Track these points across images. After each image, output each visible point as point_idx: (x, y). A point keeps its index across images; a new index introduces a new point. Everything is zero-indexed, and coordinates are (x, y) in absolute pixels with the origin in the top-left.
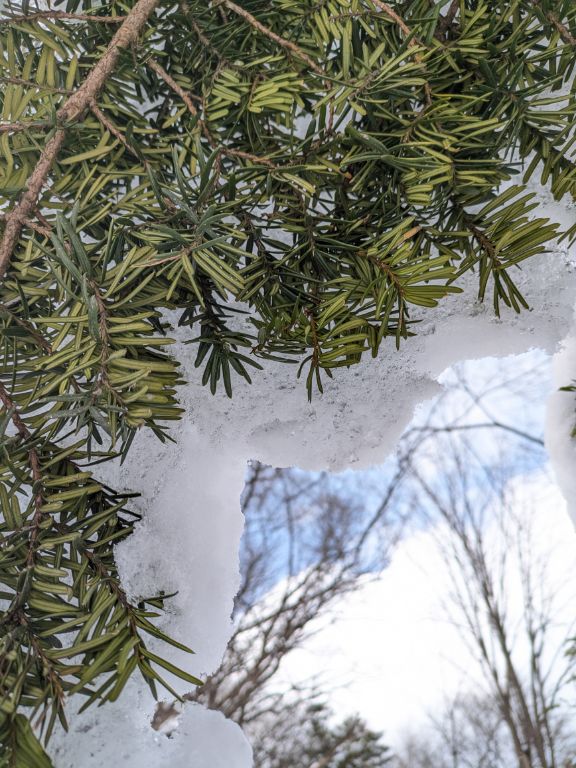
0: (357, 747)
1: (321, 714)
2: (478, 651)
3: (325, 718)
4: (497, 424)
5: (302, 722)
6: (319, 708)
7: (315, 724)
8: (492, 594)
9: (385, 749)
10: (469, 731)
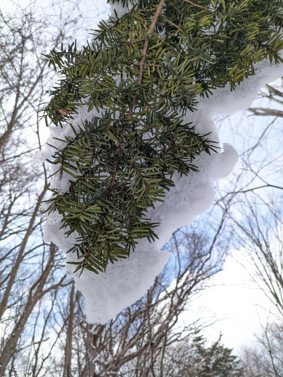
0: (221, 355)
1: (201, 342)
2: (275, 301)
3: (203, 343)
4: (269, 185)
5: (193, 346)
6: (199, 339)
7: (198, 346)
8: (278, 272)
9: (235, 357)
10: (276, 342)
